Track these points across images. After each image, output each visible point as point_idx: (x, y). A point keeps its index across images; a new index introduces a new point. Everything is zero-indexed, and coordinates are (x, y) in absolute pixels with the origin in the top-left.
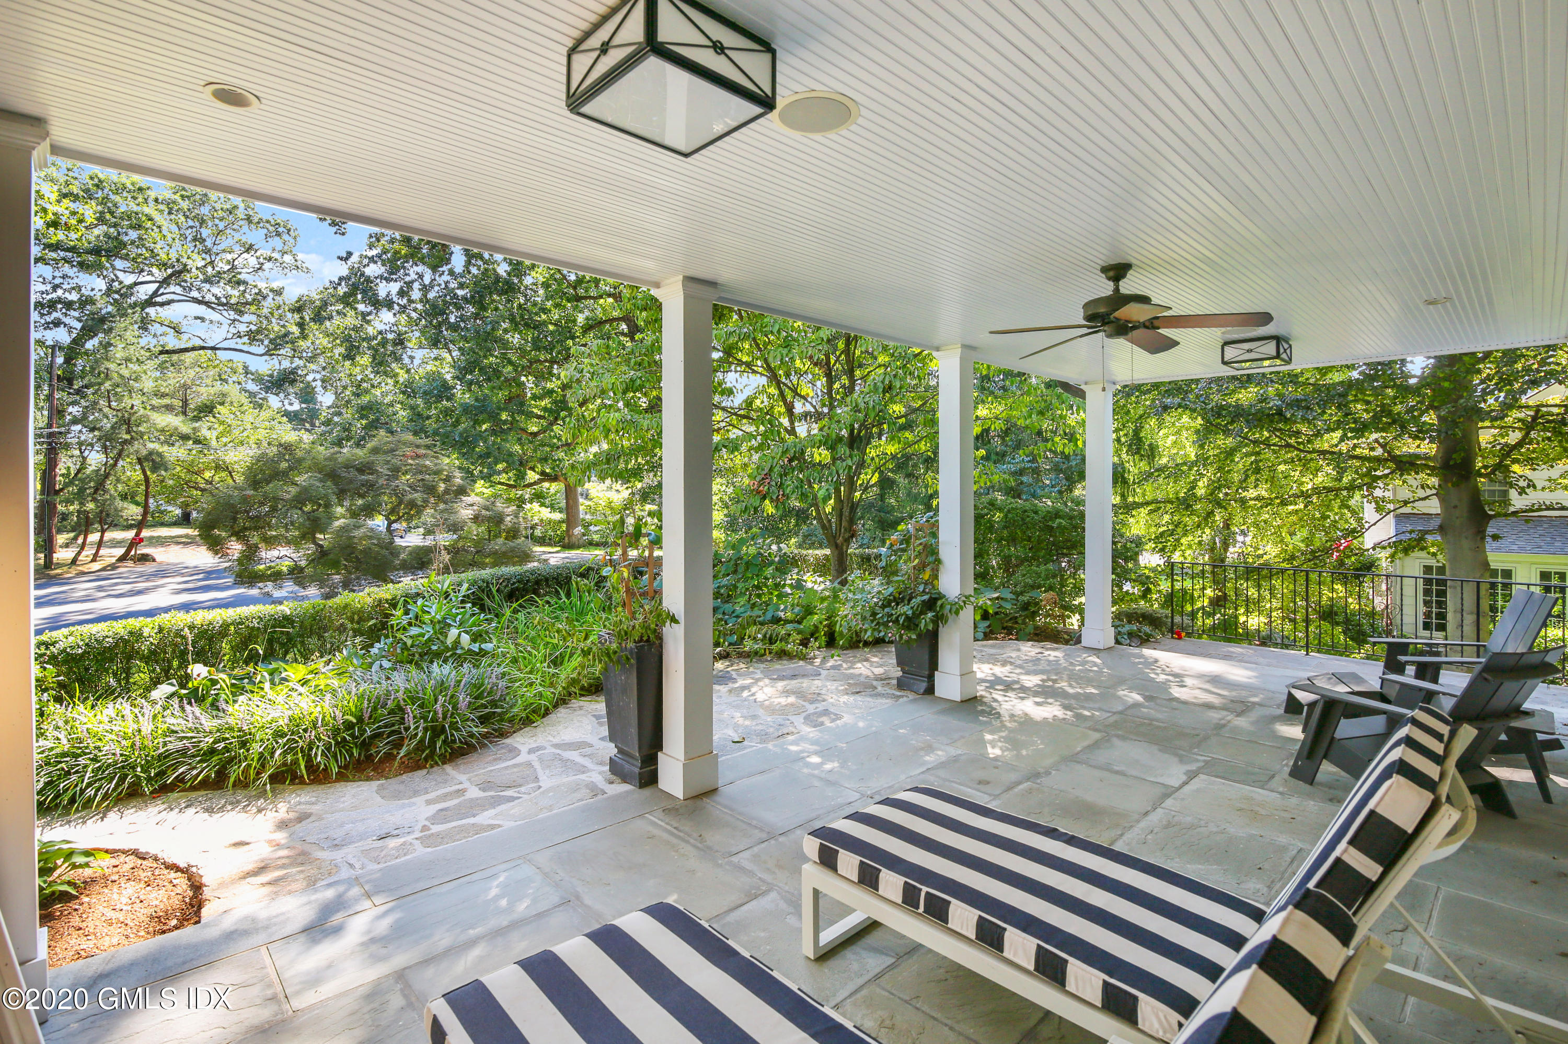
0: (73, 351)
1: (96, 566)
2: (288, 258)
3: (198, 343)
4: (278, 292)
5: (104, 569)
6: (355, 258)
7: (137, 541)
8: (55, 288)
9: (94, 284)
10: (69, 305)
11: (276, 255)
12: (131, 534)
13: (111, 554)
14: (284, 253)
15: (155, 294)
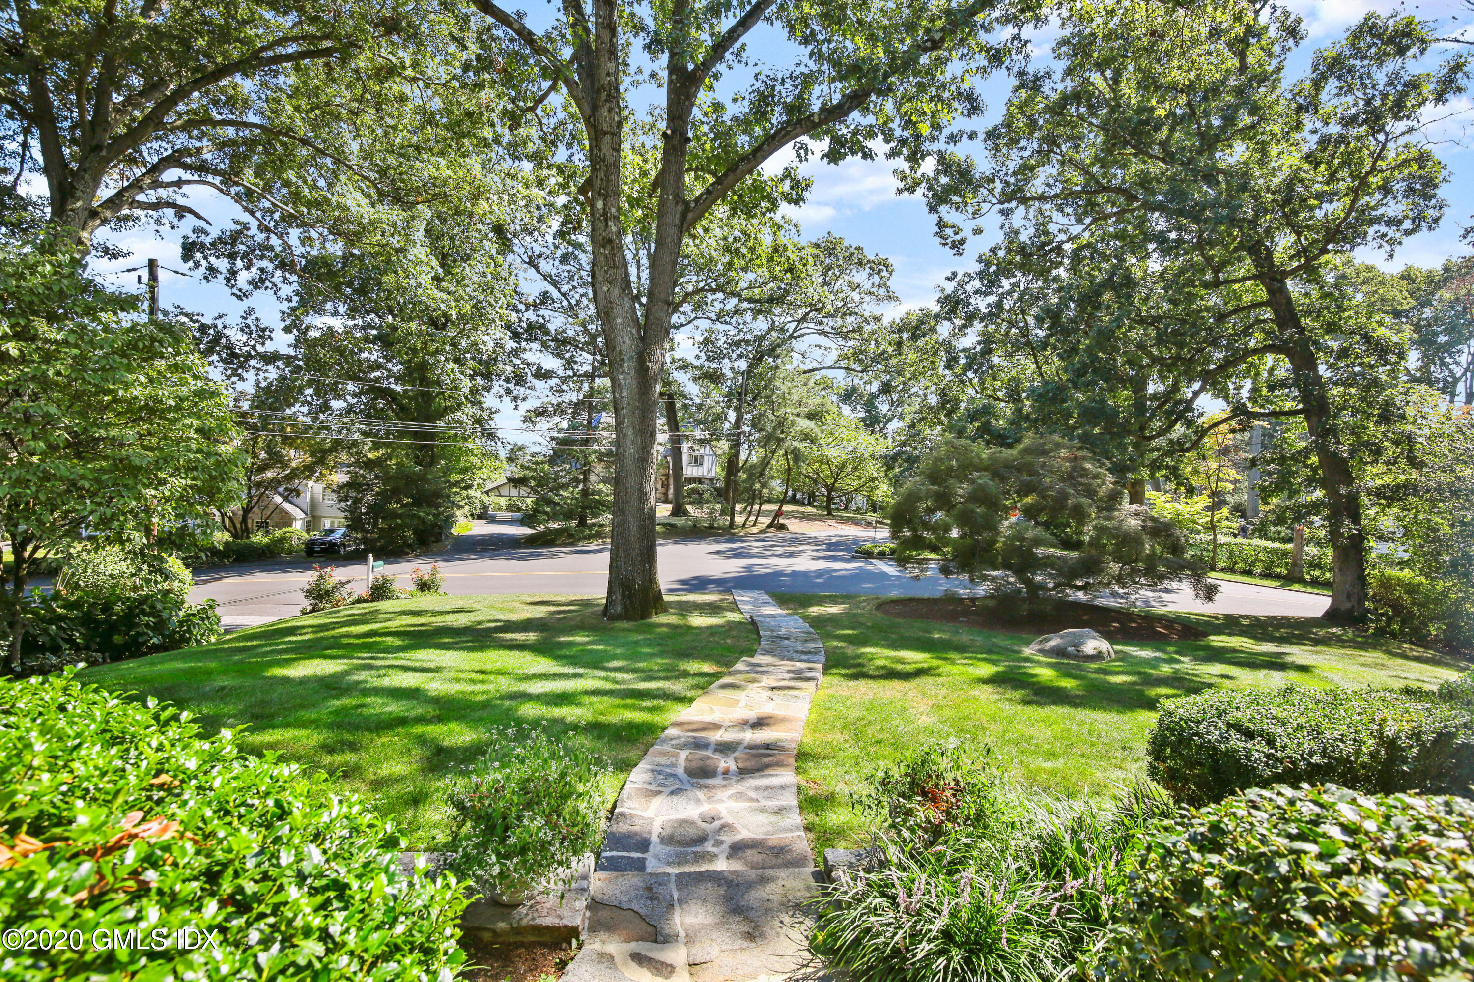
0: (748, 374)
1: (755, 530)
2: (882, 291)
3: (815, 365)
4: (878, 319)
5: (760, 532)
6: (959, 277)
7: (779, 514)
8: (740, 331)
9: (761, 325)
10: (747, 343)
11: (874, 290)
12: (775, 507)
13: (765, 521)
14: (879, 286)
15: (795, 330)
